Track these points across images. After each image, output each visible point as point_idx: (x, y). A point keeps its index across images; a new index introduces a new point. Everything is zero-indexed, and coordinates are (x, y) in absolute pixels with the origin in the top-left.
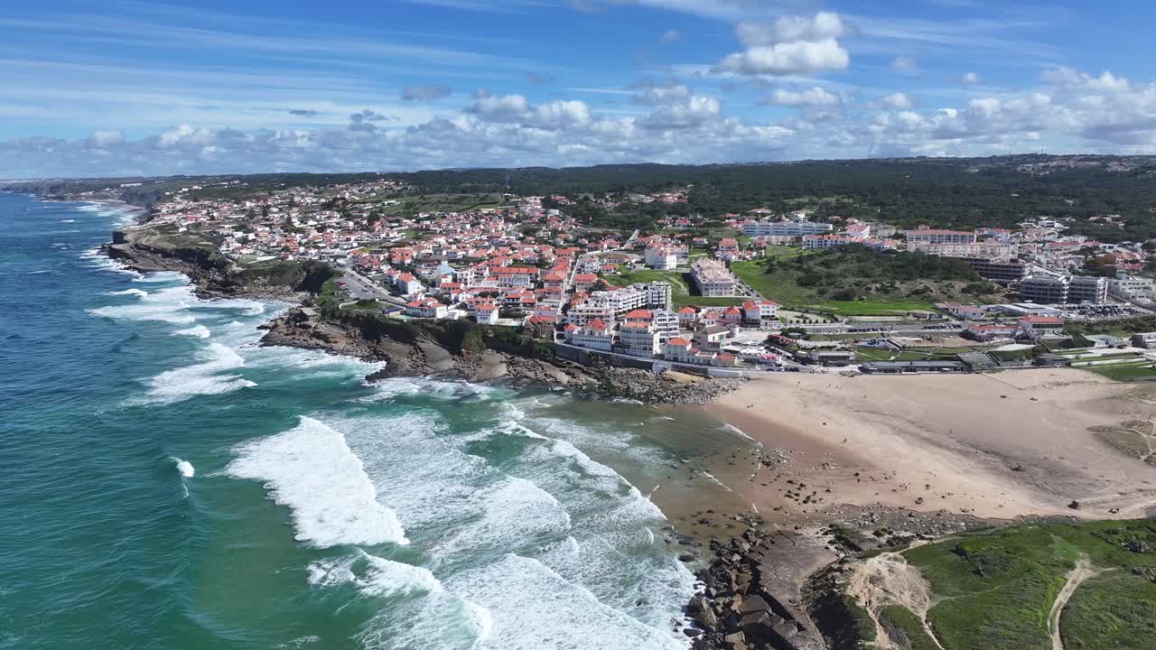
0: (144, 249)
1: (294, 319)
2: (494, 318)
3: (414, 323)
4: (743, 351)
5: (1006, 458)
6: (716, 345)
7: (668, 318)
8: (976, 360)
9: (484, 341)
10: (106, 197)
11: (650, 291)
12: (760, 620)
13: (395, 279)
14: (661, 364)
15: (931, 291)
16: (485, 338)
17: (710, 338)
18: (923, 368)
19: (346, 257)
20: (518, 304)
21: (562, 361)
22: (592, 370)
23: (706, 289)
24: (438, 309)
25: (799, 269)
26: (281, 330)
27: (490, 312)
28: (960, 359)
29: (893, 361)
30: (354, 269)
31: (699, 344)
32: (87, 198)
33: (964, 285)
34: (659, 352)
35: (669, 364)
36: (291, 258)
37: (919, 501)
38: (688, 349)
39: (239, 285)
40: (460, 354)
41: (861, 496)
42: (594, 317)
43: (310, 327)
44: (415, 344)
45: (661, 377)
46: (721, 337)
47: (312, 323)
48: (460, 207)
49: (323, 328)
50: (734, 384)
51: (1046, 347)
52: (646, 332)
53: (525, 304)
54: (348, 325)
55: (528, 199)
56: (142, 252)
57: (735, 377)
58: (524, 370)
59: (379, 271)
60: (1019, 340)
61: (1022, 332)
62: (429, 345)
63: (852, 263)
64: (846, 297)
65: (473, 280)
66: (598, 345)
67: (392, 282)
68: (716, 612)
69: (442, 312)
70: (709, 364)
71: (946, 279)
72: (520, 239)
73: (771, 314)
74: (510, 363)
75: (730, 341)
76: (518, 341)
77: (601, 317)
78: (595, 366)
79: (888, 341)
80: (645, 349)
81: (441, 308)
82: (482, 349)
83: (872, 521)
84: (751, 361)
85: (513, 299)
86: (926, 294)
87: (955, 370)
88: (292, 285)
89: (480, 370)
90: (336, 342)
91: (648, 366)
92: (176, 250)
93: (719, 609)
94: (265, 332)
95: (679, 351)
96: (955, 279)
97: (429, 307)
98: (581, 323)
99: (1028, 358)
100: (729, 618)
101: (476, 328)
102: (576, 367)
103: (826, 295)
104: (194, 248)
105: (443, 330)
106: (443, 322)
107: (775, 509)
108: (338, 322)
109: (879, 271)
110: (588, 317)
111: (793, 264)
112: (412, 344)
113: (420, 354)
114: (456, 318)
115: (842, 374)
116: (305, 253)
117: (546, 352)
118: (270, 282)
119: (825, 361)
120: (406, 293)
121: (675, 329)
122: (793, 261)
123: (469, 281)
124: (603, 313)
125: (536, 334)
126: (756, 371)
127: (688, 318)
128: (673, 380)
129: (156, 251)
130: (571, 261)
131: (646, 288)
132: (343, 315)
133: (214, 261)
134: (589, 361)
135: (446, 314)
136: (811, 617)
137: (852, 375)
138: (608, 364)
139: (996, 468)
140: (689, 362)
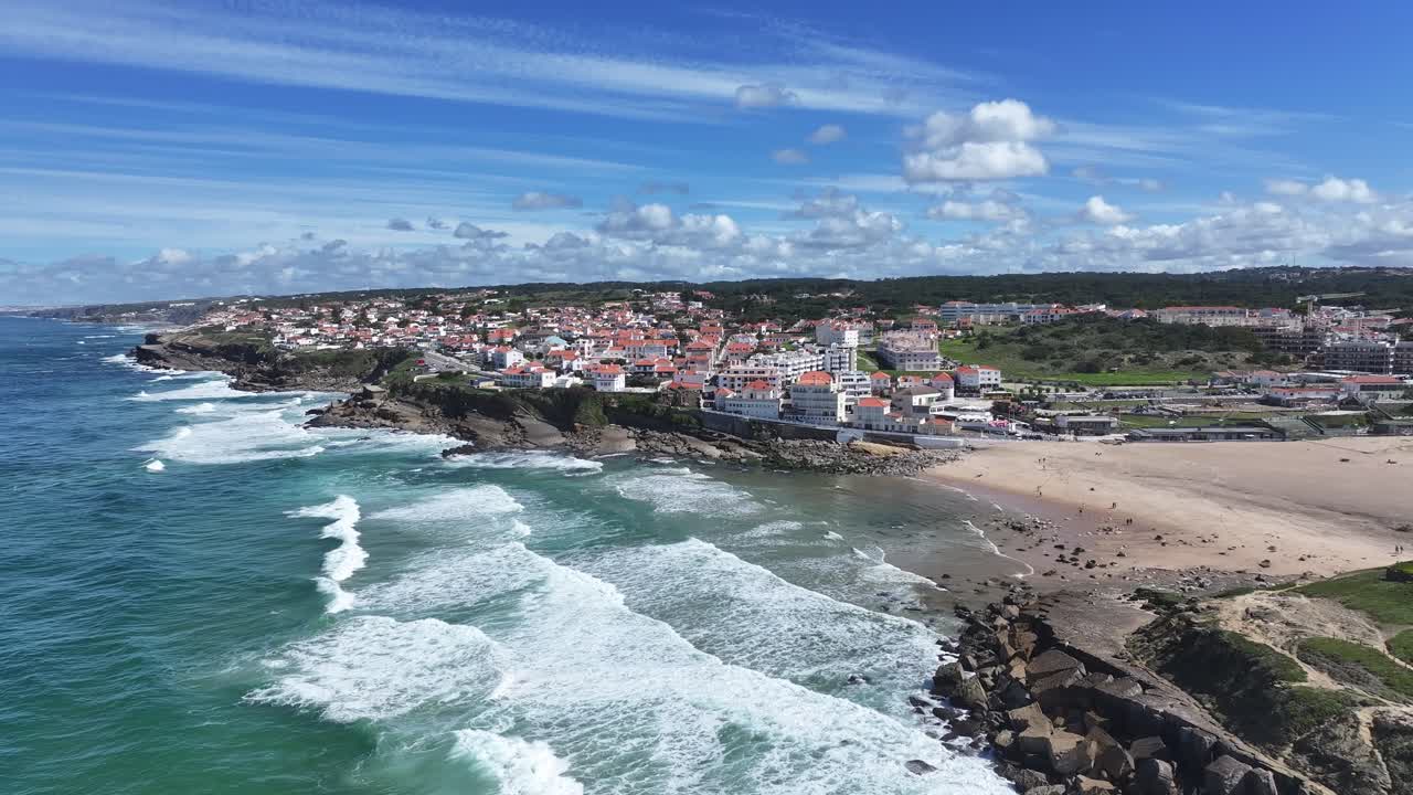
0: (180, 349)
1: (354, 399)
2: (619, 385)
3: (512, 394)
4: (961, 417)
5: (1380, 520)
6: (923, 410)
7: (855, 378)
8: (1287, 426)
9: (605, 413)
10: (152, 319)
11: (828, 356)
12: (1069, 683)
13: (490, 355)
14: (850, 433)
15: (1205, 361)
16: (607, 409)
17: (916, 401)
18: (1216, 436)
19: (429, 341)
20: (652, 373)
21: (711, 434)
22: (754, 443)
23: (901, 361)
24: (544, 375)
25: (1022, 341)
26: (337, 411)
27: (614, 376)
28: (1266, 425)
29: (1174, 427)
30: (438, 351)
31: (901, 409)
32: (128, 319)
33: (1247, 355)
34: (845, 420)
35: (860, 433)
36: (360, 346)
37: (1266, 564)
38: (885, 413)
39: (290, 374)
40: (574, 430)
41: (1176, 560)
42: (754, 379)
43: (375, 405)
44: (512, 420)
45: (849, 447)
46: (930, 400)
47: (378, 402)
48: (577, 303)
49: (391, 406)
50: (954, 454)
51: (1384, 413)
52: (827, 391)
53: (660, 374)
54: (425, 402)
55: (663, 294)
56: (178, 352)
57: (954, 446)
58: (659, 444)
59: (470, 350)
60: (1343, 405)
61: (1346, 396)
62: (531, 421)
63: (1092, 334)
64: (1091, 368)
65: (592, 350)
66: (762, 411)
67: (486, 359)
68: (984, 685)
69: (549, 380)
70: (915, 432)
71: (1220, 350)
72: (653, 325)
73: (993, 382)
74: (642, 438)
75: (943, 405)
76: (651, 412)
77: (765, 379)
78: (758, 438)
79: (1160, 408)
80: (826, 414)
81: (549, 374)
82: (602, 424)
83: (1201, 586)
84: (974, 429)
85: (645, 367)
86: (1198, 364)
87: (1262, 437)
88: (359, 377)
89: (598, 445)
90: (407, 421)
91: (832, 436)
92: (219, 347)
93: (989, 681)
94: (314, 416)
95: (873, 415)
96: (1233, 350)
97: (533, 373)
98: (737, 388)
99: (1362, 425)
100: (1008, 689)
101: (595, 397)
102: (730, 440)
103: (1062, 368)
104: (240, 344)
105: (550, 402)
106: (550, 392)
107: (1045, 575)
108: (412, 399)
109: (1129, 342)
110: (746, 379)
111: (1013, 337)
112: (508, 420)
113: (519, 430)
114: (568, 386)
115: (1106, 442)
116: (380, 342)
117: (690, 422)
118: (331, 372)
119: (1078, 429)
120: (503, 366)
121: (866, 393)
122: (1012, 334)
123: (586, 350)
124: (766, 375)
125: (676, 401)
126: (982, 440)
127: (882, 385)
128: (866, 452)
129: (195, 350)
130: (720, 339)
131: (822, 352)
132: (419, 390)
133: (263, 353)
134: (750, 431)
135: (555, 382)
136: (1159, 673)
137: (1119, 442)
138: (774, 435)
139: (1371, 529)
140: (887, 430)
